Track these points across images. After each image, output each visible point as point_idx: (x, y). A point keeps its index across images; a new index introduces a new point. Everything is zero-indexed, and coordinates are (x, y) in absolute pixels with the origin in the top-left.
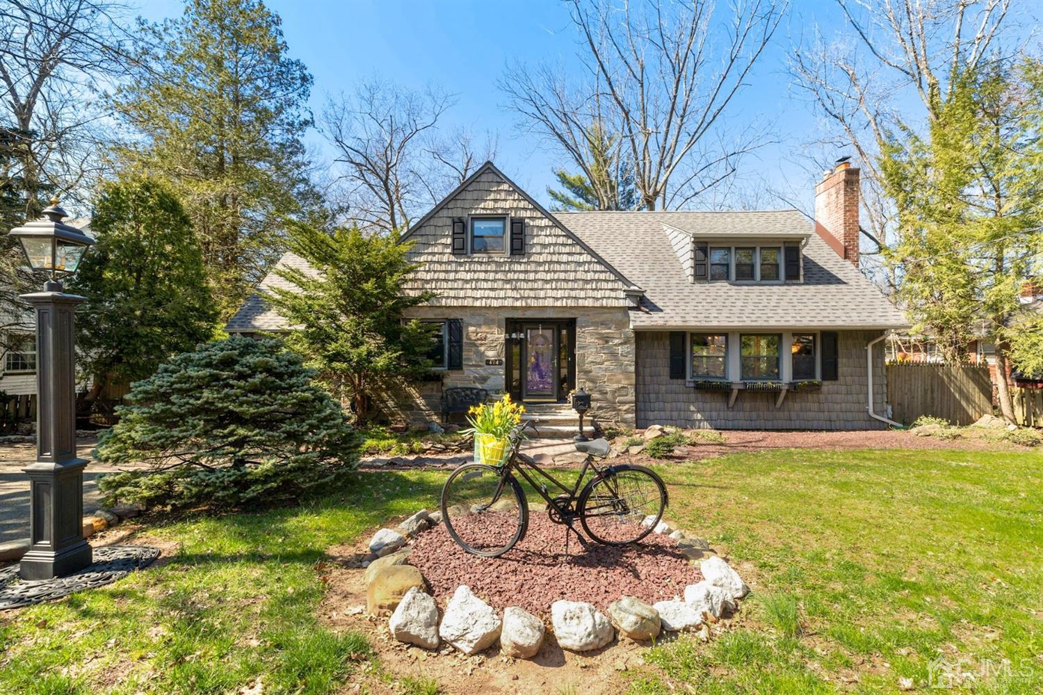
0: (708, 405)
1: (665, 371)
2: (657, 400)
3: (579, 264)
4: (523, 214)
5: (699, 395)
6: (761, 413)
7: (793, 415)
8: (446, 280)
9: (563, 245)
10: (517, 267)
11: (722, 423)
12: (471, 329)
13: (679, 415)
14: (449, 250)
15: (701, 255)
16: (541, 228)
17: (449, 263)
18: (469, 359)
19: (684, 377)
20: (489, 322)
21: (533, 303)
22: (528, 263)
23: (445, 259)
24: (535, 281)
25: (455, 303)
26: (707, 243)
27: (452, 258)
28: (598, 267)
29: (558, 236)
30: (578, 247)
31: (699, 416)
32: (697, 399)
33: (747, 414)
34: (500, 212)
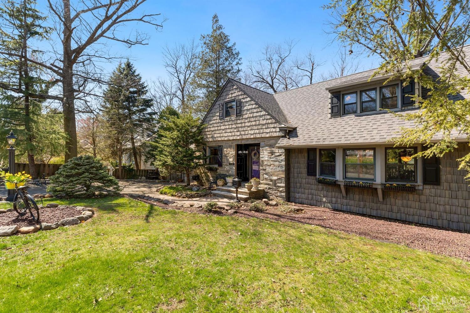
0: (330, 194)
1: (304, 171)
2: (300, 187)
3: (260, 116)
4: (241, 97)
5: (325, 187)
6: (367, 204)
7: (395, 208)
8: (218, 130)
9: (255, 108)
10: (239, 122)
11: (339, 206)
12: (225, 149)
13: (312, 198)
14: (218, 118)
15: (335, 100)
16: (246, 102)
17: (218, 123)
18: (224, 162)
19: (316, 175)
20: (230, 147)
21: (244, 137)
22: (242, 119)
23: (217, 121)
24: (244, 127)
25: (219, 139)
26: (340, 92)
27: (220, 121)
28: (268, 117)
29: (252, 105)
30: (260, 108)
31: (324, 199)
32: (323, 189)
33: (356, 202)
34: (233, 98)
